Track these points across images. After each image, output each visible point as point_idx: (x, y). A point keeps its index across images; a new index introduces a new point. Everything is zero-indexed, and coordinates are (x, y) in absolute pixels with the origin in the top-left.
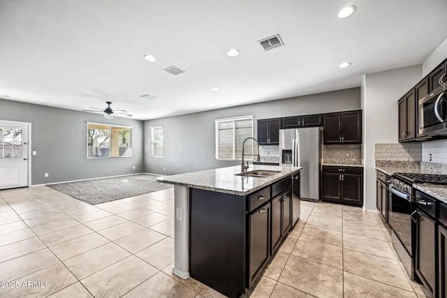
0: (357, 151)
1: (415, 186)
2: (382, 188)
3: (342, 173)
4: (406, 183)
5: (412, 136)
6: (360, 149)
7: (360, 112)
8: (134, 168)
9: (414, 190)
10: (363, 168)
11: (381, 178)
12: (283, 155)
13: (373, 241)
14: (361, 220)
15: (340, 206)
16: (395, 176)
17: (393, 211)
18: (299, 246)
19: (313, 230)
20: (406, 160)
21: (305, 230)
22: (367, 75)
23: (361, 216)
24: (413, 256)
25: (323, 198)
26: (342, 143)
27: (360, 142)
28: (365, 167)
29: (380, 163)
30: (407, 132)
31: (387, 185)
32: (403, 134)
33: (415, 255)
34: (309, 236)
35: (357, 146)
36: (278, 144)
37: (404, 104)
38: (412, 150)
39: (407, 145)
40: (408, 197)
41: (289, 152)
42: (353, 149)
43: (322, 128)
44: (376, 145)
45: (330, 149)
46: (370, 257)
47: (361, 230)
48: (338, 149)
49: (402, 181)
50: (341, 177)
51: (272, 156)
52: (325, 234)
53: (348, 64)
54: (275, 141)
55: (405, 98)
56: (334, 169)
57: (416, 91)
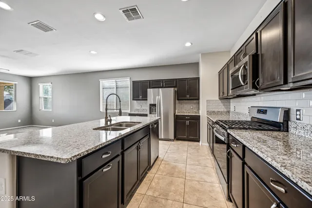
0: (197, 105)
1: (228, 131)
2: (210, 129)
3: (188, 119)
4: (224, 129)
5: (226, 95)
6: (199, 103)
7: (198, 79)
8: (19, 121)
9: (228, 134)
10: (200, 116)
11: (210, 123)
12: (150, 108)
13: (205, 169)
14: (198, 152)
15: (186, 143)
16: (217, 123)
17: (216, 143)
18: (153, 184)
19: (167, 166)
20: (223, 110)
21: (161, 167)
22: (202, 54)
23: (199, 149)
24: (228, 183)
25: (177, 138)
26: (188, 100)
27: (198, 99)
28: (201, 115)
29: (209, 113)
30: (223, 93)
31: (213, 128)
32: (221, 94)
33: (229, 182)
34: (163, 172)
35: (197, 101)
36: (147, 100)
37: (221, 75)
38: (226, 104)
39: (223, 101)
40: (225, 139)
41: (155, 105)
42: (195, 103)
43: (176, 89)
44: (207, 101)
45: (181, 104)
46: (202, 184)
47: (198, 161)
48: (186, 103)
49: (221, 127)
50: (188, 122)
51: (143, 108)
52: (174, 168)
53: (190, 44)
54: (145, 97)
55: (222, 71)
56: (183, 117)
57: (227, 66)
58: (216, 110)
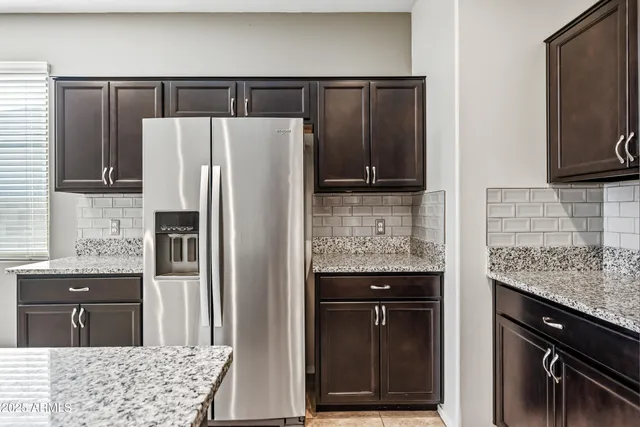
0: (407, 214)
6: (412, 207)
7: (419, 84)
12: (159, 238)
20: (567, 244)
29: (503, 260)
36: (139, 189)
44: (490, 191)
50: (380, 314)
54: (129, 175)
58: (536, 243)
